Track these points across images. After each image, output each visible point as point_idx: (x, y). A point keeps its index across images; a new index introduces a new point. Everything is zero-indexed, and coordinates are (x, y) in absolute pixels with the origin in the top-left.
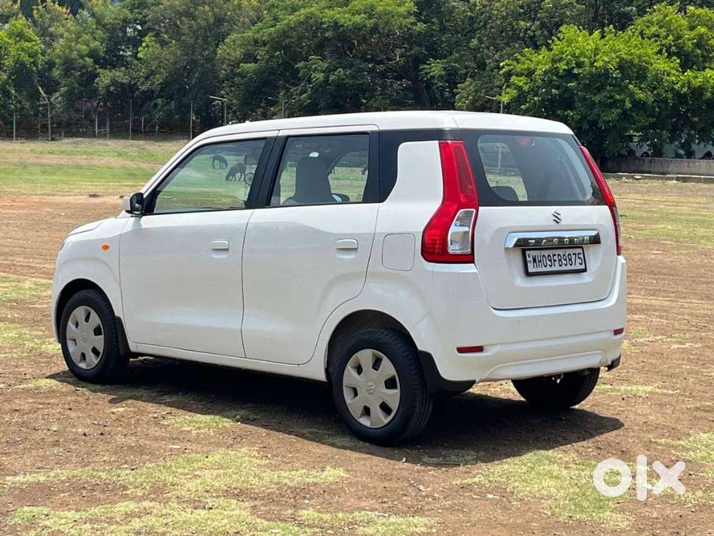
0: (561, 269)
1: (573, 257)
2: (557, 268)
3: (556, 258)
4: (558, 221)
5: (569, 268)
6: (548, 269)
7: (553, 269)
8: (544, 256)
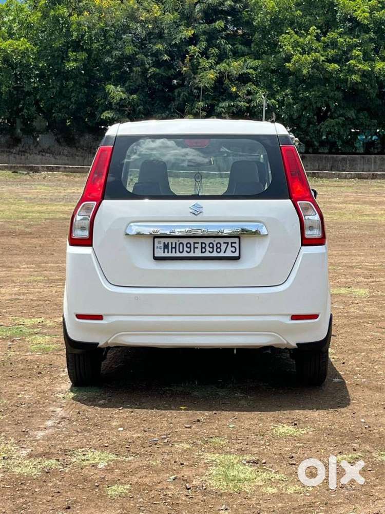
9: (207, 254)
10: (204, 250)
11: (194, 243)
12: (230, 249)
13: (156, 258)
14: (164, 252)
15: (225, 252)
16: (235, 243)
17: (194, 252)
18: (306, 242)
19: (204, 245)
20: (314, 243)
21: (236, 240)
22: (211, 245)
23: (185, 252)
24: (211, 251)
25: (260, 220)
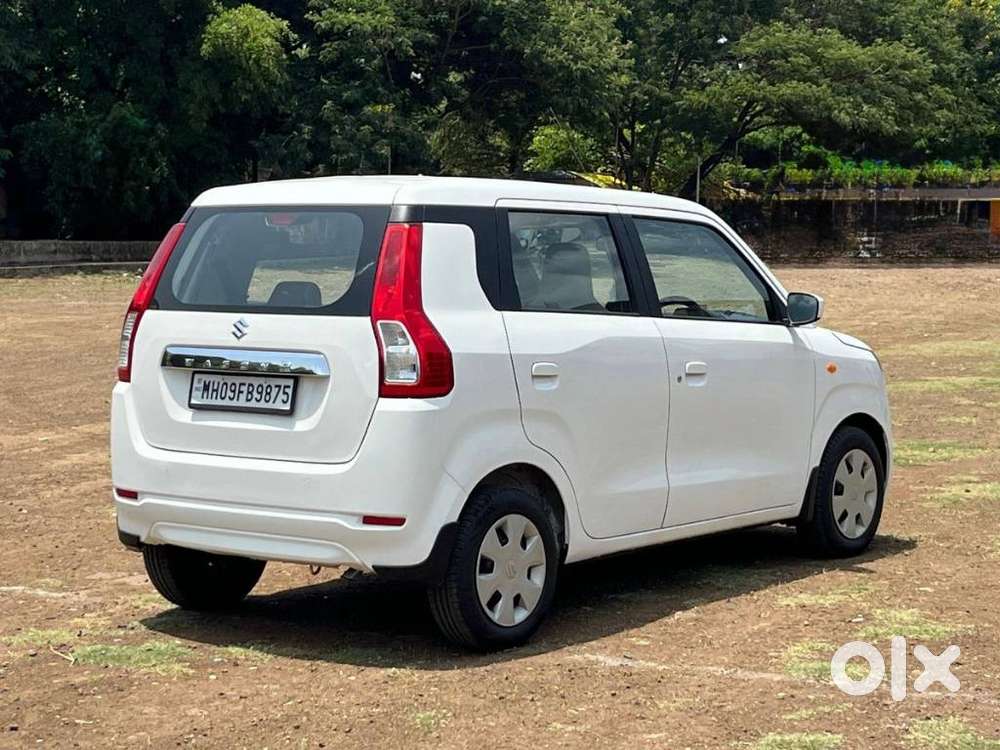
0: (249, 405)
1: (275, 391)
2: (242, 402)
3: (244, 389)
4: (239, 334)
5: (262, 405)
6: (226, 402)
7: (234, 403)
8: (226, 384)
9: (253, 404)
10: (250, 397)
11: (241, 385)
12: (282, 396)
13: (191, 406)
14: (203, 397)
15: (274, 402)
16: (289, 387)
17: (238, 400)
18: (387, 391)
19: (251, 389)
20: (399, 393)
21: (291, 382)
22: (260, 390)
23: (227, 398)
24: (259, 398)
25: (320, 350)
